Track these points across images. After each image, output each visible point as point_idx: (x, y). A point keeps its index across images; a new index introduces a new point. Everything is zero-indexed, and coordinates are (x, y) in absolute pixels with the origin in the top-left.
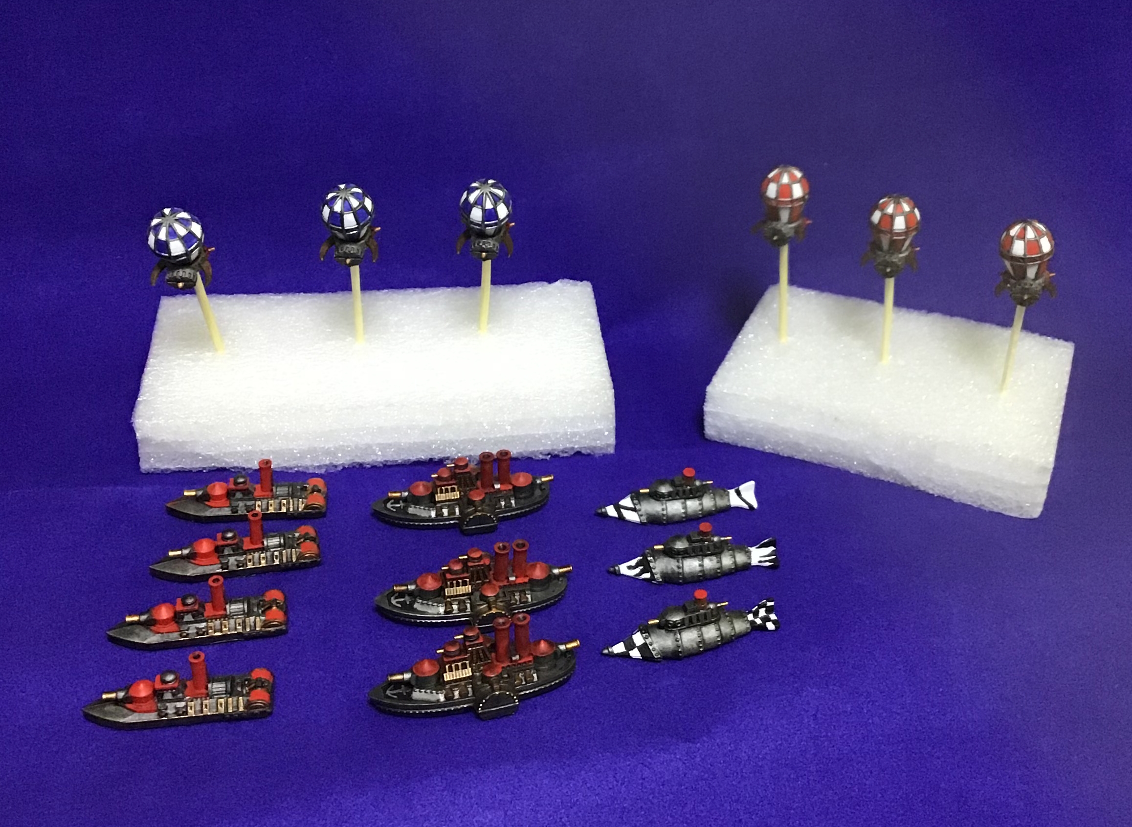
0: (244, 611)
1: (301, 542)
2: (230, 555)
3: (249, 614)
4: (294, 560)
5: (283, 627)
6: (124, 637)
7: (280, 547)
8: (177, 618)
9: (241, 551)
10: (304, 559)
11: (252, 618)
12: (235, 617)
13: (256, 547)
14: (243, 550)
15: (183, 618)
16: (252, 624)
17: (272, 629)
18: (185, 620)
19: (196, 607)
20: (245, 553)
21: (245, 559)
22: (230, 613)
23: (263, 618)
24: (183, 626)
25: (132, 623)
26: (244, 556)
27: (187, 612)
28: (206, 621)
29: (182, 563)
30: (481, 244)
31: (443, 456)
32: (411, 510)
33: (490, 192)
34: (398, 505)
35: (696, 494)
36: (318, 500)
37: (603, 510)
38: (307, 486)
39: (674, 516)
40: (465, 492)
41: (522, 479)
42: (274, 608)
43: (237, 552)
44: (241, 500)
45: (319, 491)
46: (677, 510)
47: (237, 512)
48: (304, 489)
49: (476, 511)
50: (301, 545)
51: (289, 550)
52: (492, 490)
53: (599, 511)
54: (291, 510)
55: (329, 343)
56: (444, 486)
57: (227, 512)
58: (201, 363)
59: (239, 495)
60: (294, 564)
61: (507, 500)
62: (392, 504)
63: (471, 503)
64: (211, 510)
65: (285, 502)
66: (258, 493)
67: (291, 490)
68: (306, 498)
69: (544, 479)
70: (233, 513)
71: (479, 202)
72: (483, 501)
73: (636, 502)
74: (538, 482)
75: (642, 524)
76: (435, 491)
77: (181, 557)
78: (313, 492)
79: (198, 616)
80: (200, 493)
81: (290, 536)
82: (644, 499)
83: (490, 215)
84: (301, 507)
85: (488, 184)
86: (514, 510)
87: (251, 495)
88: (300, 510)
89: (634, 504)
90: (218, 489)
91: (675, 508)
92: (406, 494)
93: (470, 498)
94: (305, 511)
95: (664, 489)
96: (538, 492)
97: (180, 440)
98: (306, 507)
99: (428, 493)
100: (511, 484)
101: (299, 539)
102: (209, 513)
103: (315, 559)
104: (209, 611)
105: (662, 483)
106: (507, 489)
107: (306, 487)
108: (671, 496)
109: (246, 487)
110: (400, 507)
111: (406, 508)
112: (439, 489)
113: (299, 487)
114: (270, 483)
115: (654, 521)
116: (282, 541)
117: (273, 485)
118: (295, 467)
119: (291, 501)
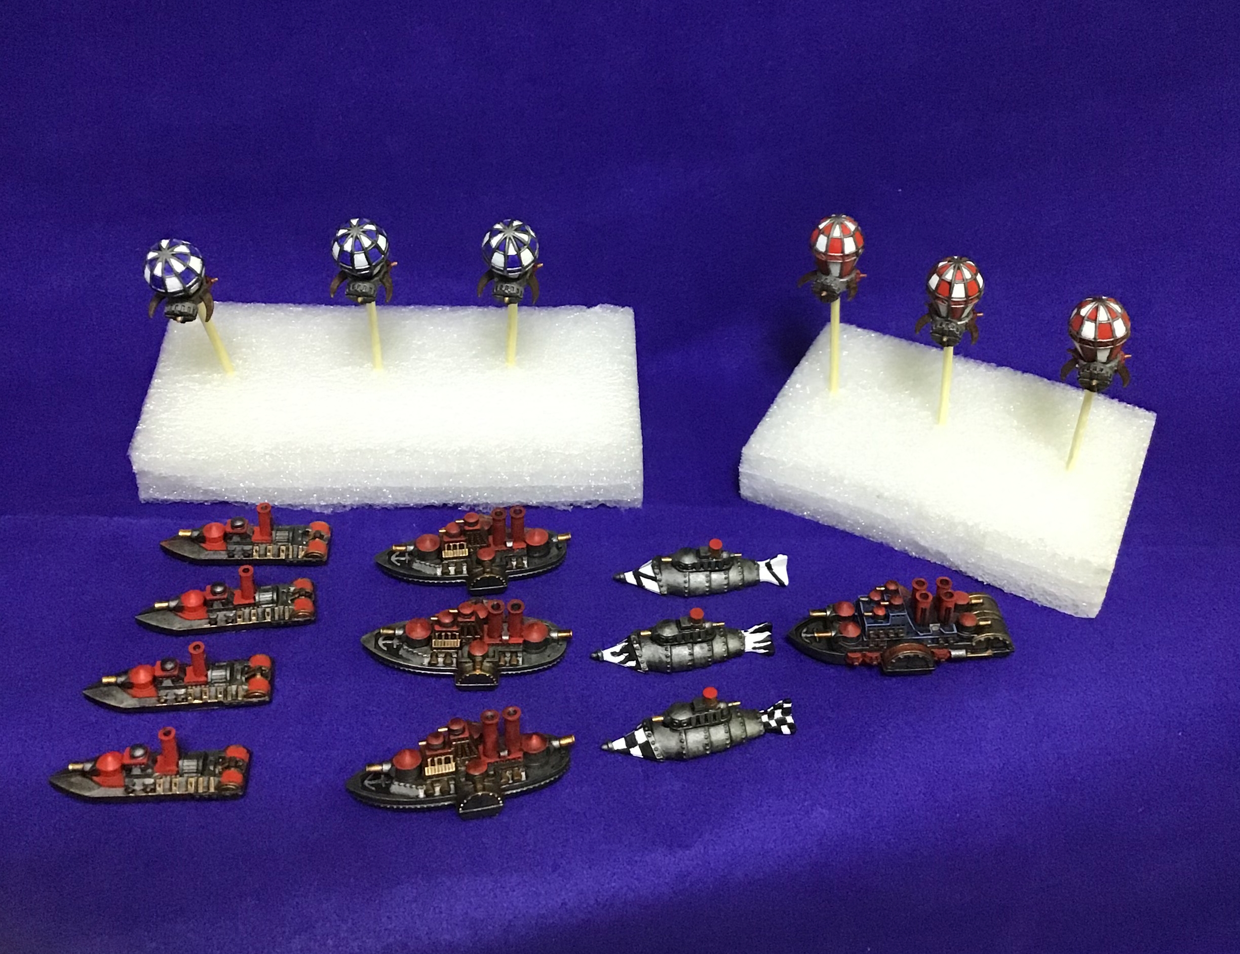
0: (226, 678)
1: (296, 598)
2: (220, 610)
3: (232, 680)
4: (287, 619)
5: (267, 698)
6: (100, 698)
7: (272, 603)
8: (156, 682)
9: (231, 606)
10: (297, 618)
11: (234, 687)
12: (216, 685)
13: (247, 602)
14: (233, 604)
15: (161, 682)
16: (234, 693)
17: (255, 700)
18: (164, 685)
19: (176, 673)
20: (235, 608)
21: (235, 615)
22: (212, 680)
23: (245, 687)
24: (162, 691)
25: (109, 684)
26: (234, 611)
27: (167, 677)
28: (186, 687)
29: (171, 615)
30: (503, 289)
31: (458, 502)
32: (416, 566)
33: (514, 237)
34: (403, 559)
35: (723, 566)
36: (319, 548)
37: (622, 576)
38: (310, 530)
39: (697, 589)
40: (475, 549)
41: (537, 538)
42: (259, 676)
43: (226, 607)
44: (238, 543)
45: (321, 537)
46: (700, 583)
47: (233, 557)
48: (306, 533)
49: (484, 572)
50: (296, 601)
51: (282, 607)
52: (505, 549)
53: (618, 577)
54: (290, 557)
55: (345, 368)
56: (452, 542)
57: (223, 556)
58: (208, 386)
59: (236, 539)
60: (286, 623)
61: (520, 560)
62: (397, 556)
63: (480, 562)
64: (207, 553)
65: (283, 548)
66: (256, 537)
67: (291, 535)
68: (307, 545)
69: (560, 538)
70: (229, 557)
71: (501, 247)
72: (493, 561)
73: (657, 571)
74: (555, 540)
75: (661, 595)
76: (442, 547)
77: (168, 609)
78: (315, 538)
79: (177, 681)
80: (196, 534)
81: (285, 590)
82: (667, 568)
83: (513, 261)
84: (301, 554)
85: (512, 227)
86: (527, 571)
87: (249, 539)
88: (299, 557)
89: (655, 573)
90: (215, 531)
91: (698, 580)
92: (412, 548)
93: (479, 557)
94: (305, 559)
95: (688, 560)
96: (554, 551)
97: (179, 475)
98: (306, 555)
99: (436, 548)
100: (526, 542)
101: (294, 593)
102: (203, 556)
103: (308, 618)
104: (190, 676)
105: (686, 552)
106: (520, 547)
107: (308, 531)
108: (695, 568)
109: (243, 531)
110: (405, 561)
111: (411, 562)
112: (446, 545)
113: (300, 532)
114: (269, 528)
115: (675, 593)
116: (275, 597)
117: (272, 529)
118: (301, 505)
119: (291, 547)
